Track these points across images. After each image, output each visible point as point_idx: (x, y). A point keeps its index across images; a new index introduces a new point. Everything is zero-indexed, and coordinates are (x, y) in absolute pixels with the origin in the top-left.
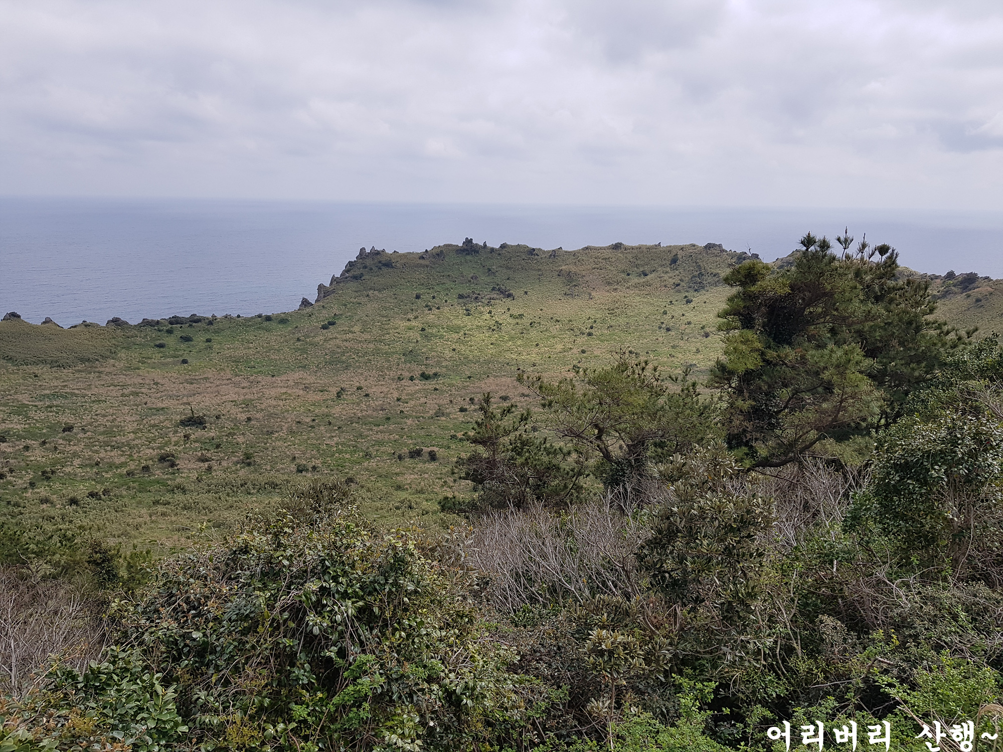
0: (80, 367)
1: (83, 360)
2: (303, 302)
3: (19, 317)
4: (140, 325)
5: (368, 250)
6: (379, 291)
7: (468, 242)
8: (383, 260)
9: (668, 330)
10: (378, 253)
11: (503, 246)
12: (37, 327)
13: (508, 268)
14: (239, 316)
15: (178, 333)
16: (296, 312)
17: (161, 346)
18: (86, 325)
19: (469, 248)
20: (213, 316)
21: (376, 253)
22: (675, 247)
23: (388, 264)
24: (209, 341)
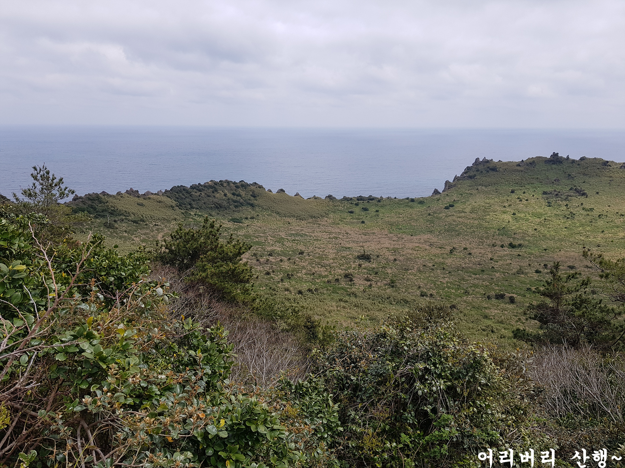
0: (310, 220)
1: (312, 217)
2: (434, 192)
3: (284, 191)
4: (342, 200)
5: (481, 160)
6: (486, 186)
7: (555, 155)
8: (491, 166)
10: (488, 161)
11: (583, 159)
12: (292, 197)
13: (584, 174)
14: (395, 198)
15: (361, 206)
16: (429, 197)
17: (352, 212)
18: (315, 198)
19: (555, 159)
20: (381, 197)
21: (486, 162)
23: (494, 169)
24: (377, 211)
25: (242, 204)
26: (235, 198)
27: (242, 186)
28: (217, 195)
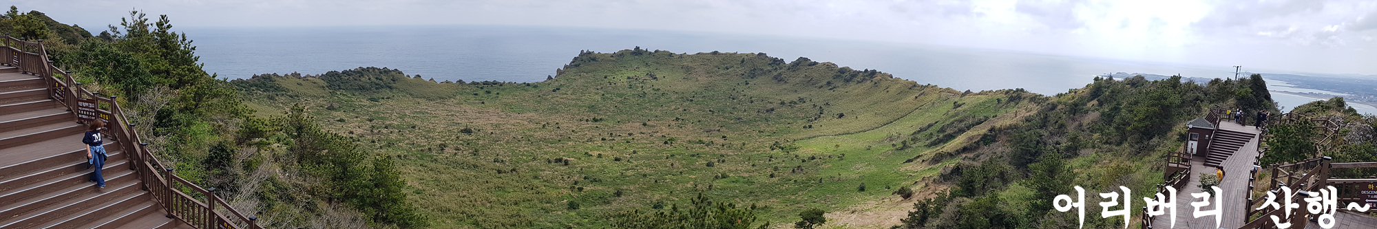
0: (438, 101)
1: (440, 98)
2: (548, 78)
3: (420, 76)
4: (470, 84)
5: (585, 51)
6: (587, 73)
7: (638, 48)
8: (593, 56)
9: (733, 99)
10: (590, 53)
11: (656, 51)
12: (427, 82)
13: (657, 63)
14: (515, 83)
15: (485, 89)
16: (543, 82)
17: (476, 94)
18: (447, 82)
19: (638, 52)
20: (504, 82)
22: (744, 54)
23: (594, 59)
24: (498, 94)
25: (382, 87)
26: (377, 82)
27: (385, 72)
28: (363, 79)
